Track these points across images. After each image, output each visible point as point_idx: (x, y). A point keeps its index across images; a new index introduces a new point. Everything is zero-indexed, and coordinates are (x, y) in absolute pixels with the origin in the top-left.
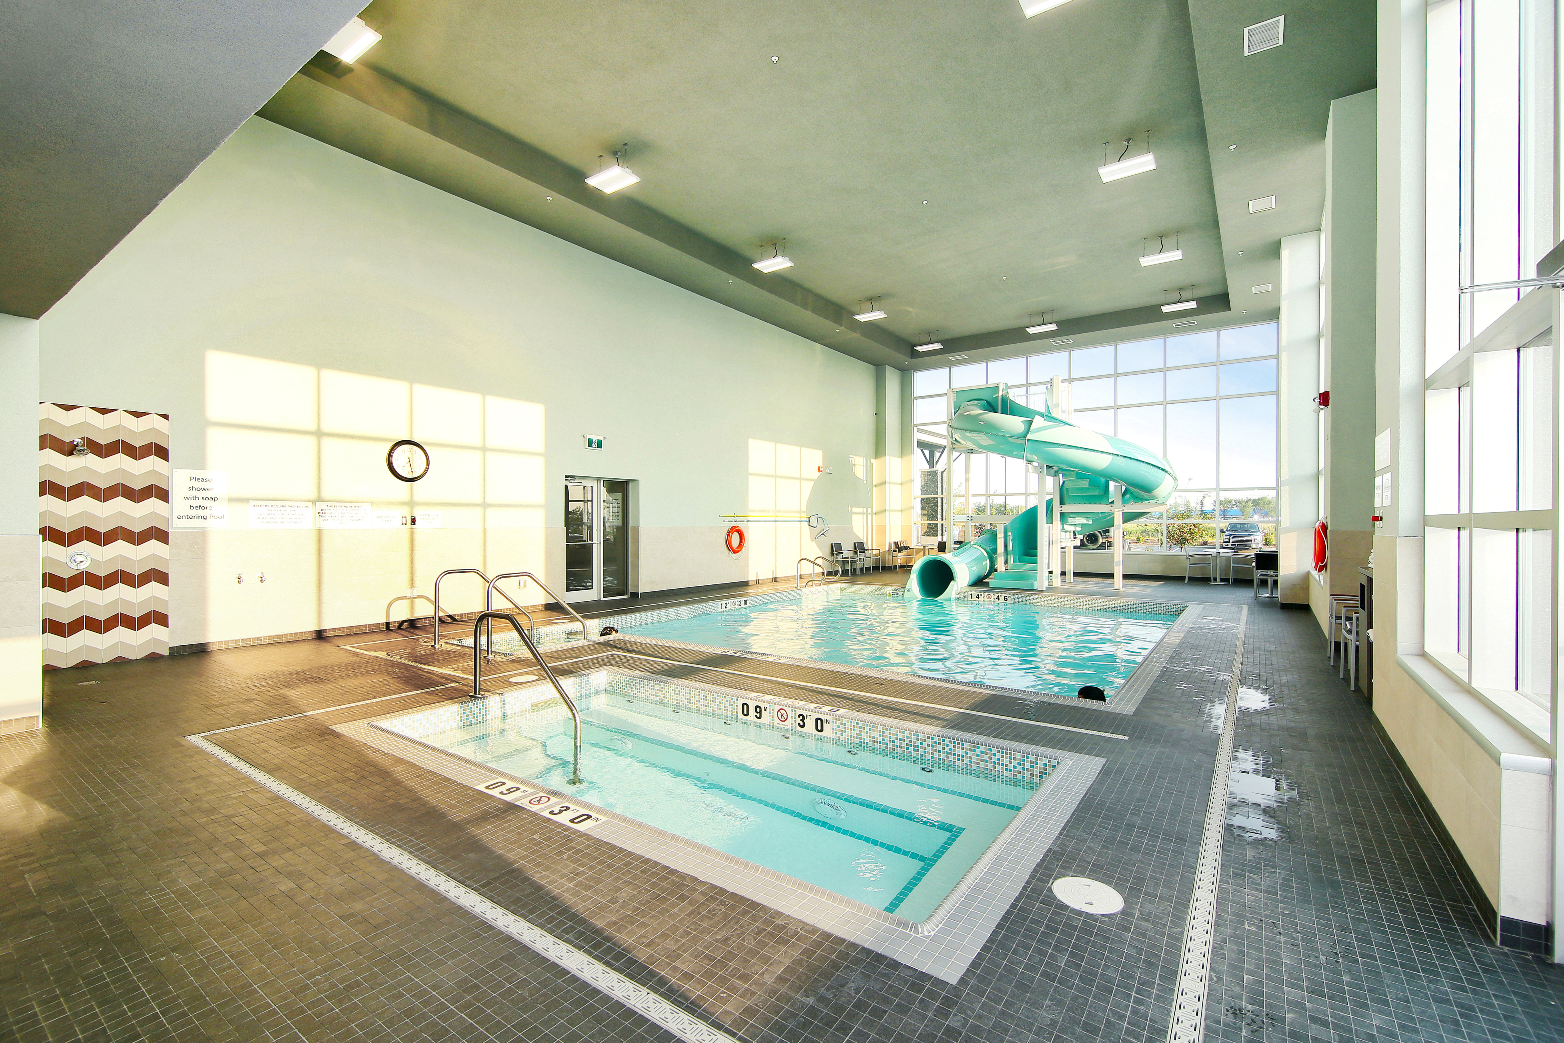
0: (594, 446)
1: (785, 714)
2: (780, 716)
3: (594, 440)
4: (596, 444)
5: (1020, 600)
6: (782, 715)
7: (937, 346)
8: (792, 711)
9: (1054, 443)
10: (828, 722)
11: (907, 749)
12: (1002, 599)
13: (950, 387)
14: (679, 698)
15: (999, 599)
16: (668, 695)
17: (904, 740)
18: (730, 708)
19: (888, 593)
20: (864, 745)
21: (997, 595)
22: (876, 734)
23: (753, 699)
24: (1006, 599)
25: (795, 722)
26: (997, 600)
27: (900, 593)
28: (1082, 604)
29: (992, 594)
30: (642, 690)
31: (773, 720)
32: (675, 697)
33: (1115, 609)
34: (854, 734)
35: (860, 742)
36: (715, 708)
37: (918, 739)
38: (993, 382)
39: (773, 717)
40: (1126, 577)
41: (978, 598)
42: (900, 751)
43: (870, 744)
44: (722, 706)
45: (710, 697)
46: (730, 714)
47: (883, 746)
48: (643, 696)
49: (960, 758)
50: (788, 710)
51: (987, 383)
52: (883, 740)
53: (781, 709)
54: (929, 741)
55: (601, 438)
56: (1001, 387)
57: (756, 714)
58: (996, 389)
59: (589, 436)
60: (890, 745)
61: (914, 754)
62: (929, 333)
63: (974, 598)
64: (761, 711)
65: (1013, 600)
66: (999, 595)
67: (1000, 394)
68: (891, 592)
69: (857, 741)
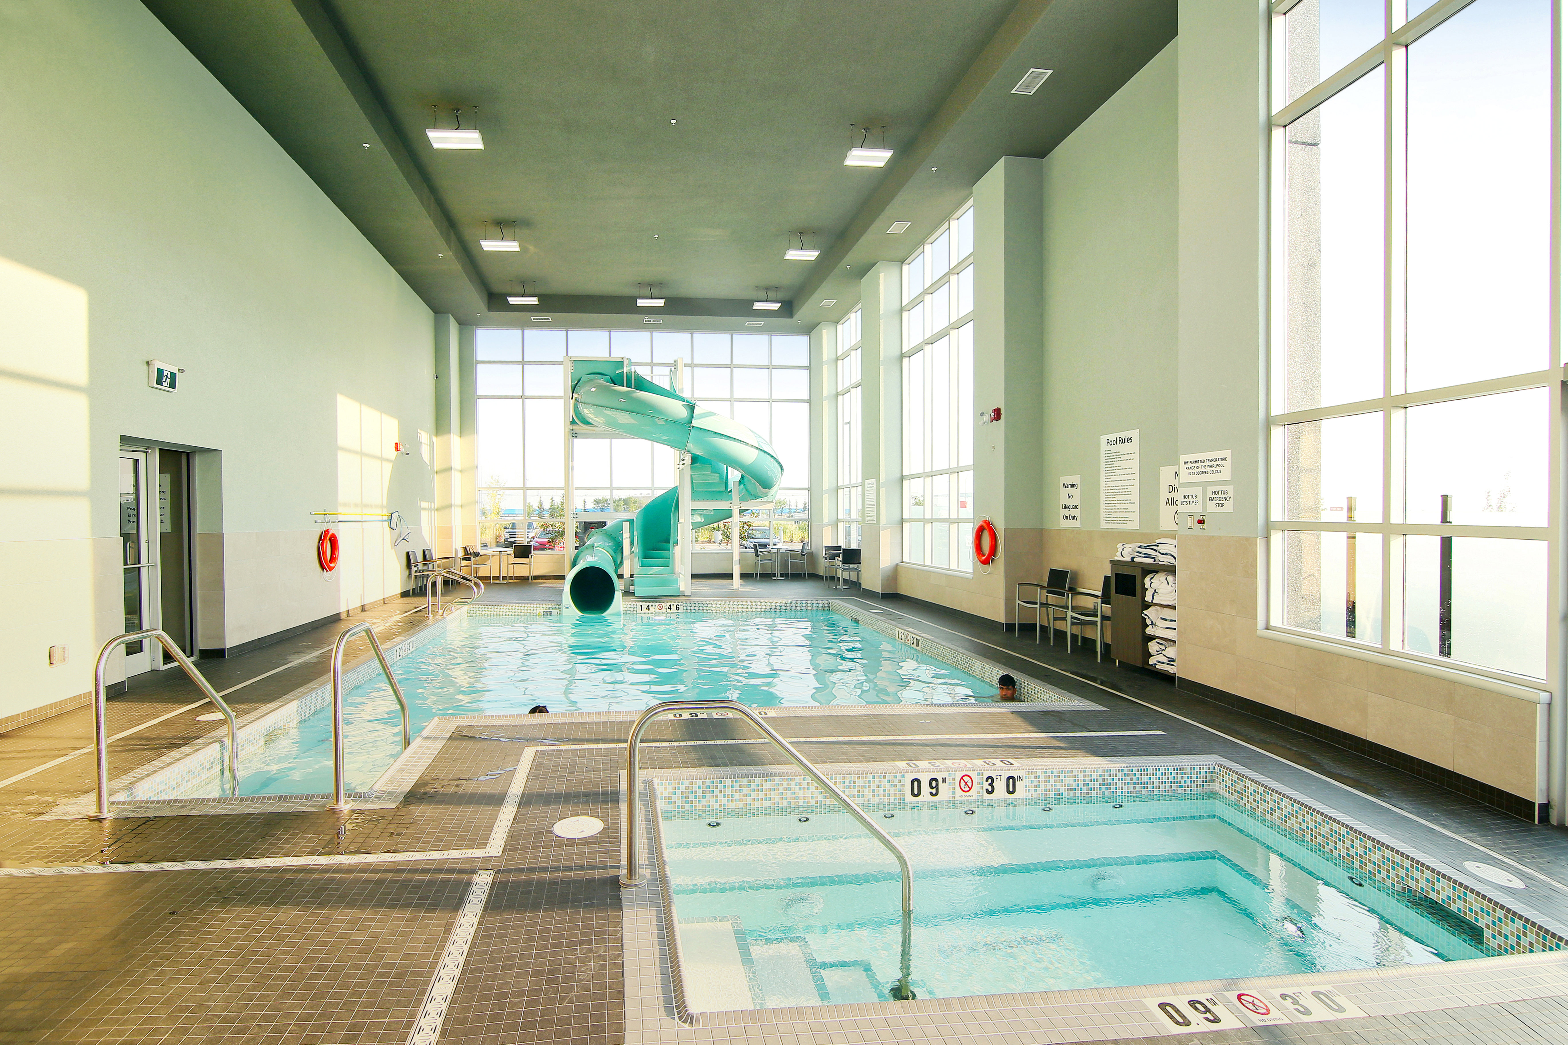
0: (165, 384)
1: (970, 781)
2: (963, 785)
3: (165, 373)
4: (168, 380)
5: (692, 608)
6: (966, 783)
7: (534, 301)
8: (978, 774)
9: (716, 433)
10: (1021, 778)
11: (1100, 789)
12: (674, 608)
13: (567, 355)
14: (808, 794)
15: (670, 609)
16: (789, 794)
17: (1097, 780)
18: (892, 791)
19: (538, 612)
20: (1058, 798)
21: (668, 604)
22: (1070, 781)
23: (925, 770)
24: (677, 608)
25: (982, 788)
26: (668, 611)
27: (555, 612)
28: (749, 607)
29: (663, 604)
30: (737, 796)
31: (953, 793)
32: (801, 794)
33: (775, 610)
34: (1048, 787)
35: (1055, 794)
36: (870, 796)
37: (1110, 775)
38: (617, 355)
39: (954, 788)
40: (743, 576)
41: (649, 609)
42: (1094, 793)
43: (1065, 794)
44: (880, 791)
45: (861, 782)
46: (892, 799)
47: (1078, 793)
48: (741, 805)
49: (1145, 785)
50: (973, 775)
51: (610, 355)
52: (1078, 785)
53: (964, 776)
54: (1120, 775)
55: (175, 370)
56: (626, 362)
57: (931, 790)
58: (620, 363)
59: (159, 364)
60: (1085, 790)
61: (1107, 793)
62: (523, 283)
63: (644, 610)
64: (937, 785)
65: (685, 608)
66: (671, 604)
67: (625, 370)
68: (542, 611)
69: (1052, 794)
